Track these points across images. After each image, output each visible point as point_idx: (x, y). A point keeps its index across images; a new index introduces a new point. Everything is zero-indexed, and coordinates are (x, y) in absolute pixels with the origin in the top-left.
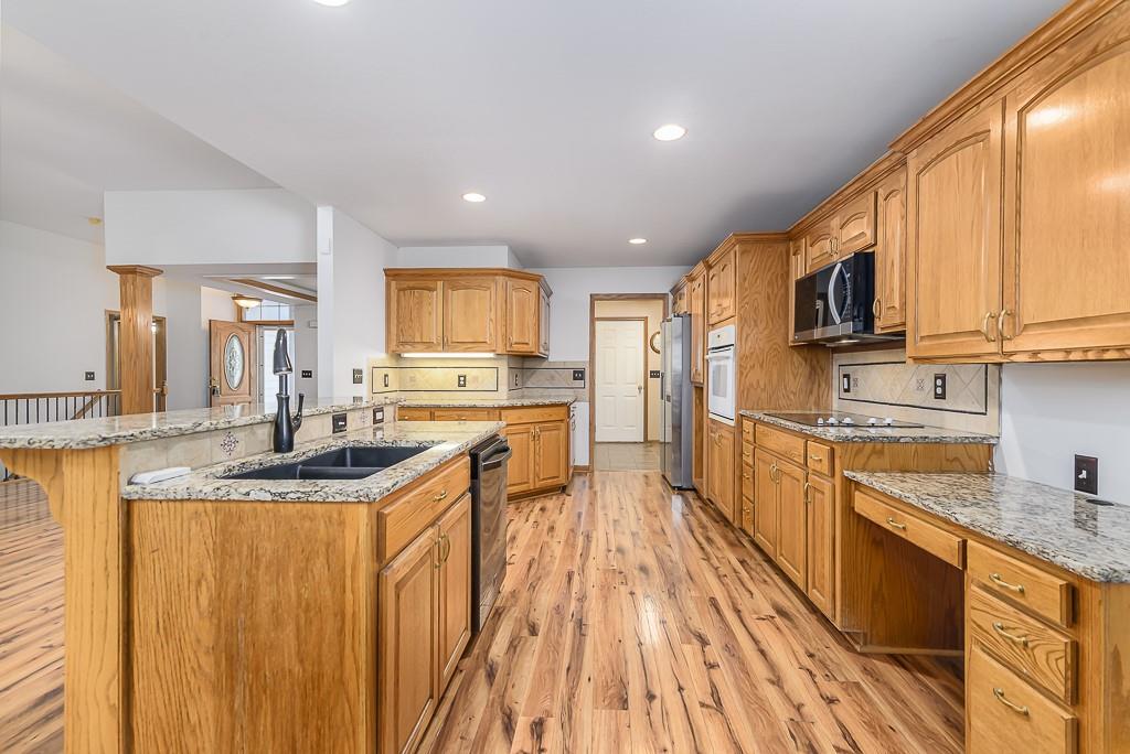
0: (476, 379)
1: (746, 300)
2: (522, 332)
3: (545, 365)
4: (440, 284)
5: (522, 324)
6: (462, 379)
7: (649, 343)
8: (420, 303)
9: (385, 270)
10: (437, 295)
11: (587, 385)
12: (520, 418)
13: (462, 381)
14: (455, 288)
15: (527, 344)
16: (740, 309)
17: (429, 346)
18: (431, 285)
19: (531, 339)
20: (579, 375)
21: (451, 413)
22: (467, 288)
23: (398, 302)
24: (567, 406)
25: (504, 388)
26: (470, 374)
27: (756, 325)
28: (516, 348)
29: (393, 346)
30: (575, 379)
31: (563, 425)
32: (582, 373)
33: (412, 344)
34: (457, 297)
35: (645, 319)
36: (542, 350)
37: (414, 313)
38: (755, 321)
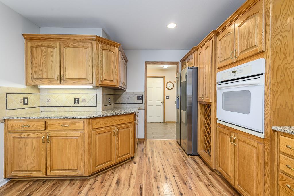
0: (84, 100)
1: (278, 37)
2: (109, 75)
3: (125, 93)
4: (58, 44)
5: (109, 69)
6: (76, 100)
7: (165, 86)
8: (46, 56)
9: (23, 35)
10: (56, 51)
11: (144, 102)
12: (106, 124)
13: (77, 101)
14: (67, 47)
15: (112, 81)
16: (272, 45)
17: (51, 81)
18: (52, 44)
19: (114, 78)
20: (140, 98)
21: (58, 122)
22: (74, 47)
23: (32, 54)
24: (134, 115)
25: (100, 105)
26: (81, 97)
27: (286, 57)
28: (105, 83)
29: (30, 81)
30: (138, 99)
31: (132, 125)
32: (141, 97)
33: (42, 79)
34: (69, 52)
35: (164, 77)
36: (121, 85)
37: (42, 61)
38: (285, 55)
